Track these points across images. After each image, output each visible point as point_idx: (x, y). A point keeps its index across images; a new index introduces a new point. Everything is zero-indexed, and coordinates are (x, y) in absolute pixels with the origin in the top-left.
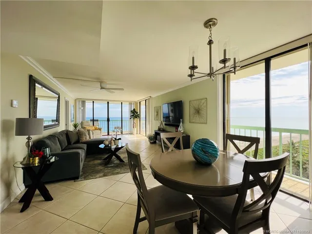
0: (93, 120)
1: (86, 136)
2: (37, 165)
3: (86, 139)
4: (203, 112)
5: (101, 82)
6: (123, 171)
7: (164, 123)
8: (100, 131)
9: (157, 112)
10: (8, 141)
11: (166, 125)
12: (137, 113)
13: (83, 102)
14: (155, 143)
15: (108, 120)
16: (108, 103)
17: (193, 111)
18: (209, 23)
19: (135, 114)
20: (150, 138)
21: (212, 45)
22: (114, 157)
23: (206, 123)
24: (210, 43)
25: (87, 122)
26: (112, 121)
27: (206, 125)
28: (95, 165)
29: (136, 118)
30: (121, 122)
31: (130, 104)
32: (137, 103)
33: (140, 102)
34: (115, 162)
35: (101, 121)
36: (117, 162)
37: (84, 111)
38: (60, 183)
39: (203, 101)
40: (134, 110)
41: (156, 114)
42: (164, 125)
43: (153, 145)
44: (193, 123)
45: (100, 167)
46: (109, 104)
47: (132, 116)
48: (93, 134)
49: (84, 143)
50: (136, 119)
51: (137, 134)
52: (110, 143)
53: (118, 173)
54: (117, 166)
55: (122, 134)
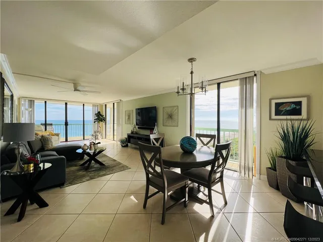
0: (45, 125)
2: (32, 172)
4: (175, 117)
5: (75, 84)
6: (109, 173)
7: (137, 127)
8: (57, 137)
9: (129, 116)
11: (139, 128)
12: (102, 116)
13: (32, 102)
14: (127, 146)
15: (66, 124)
16: (66, 104)
17: (166, 116)
18: (191, 60)
19: (100, 117)
20: (122, 142)
21: (193, 74)
22: (93, 162)
23: (178, 126)
24: (192, 73)
25: (38, 126)
26: (71, 125)
27: (177, 128)
28: (73, 172)
29: (102, 121)
30: (82, 126)
31: (94, 106)
32: (102, 106)
33: (106, 105)
34: (95, 166)
35: (55, 125)
36: (97, 166)
39: (175, 108)
40: (99, 112)
41: (127, 117)
42: (137, 128)
43: (125, 148)
44: (167, 126)
45: (81, 173)
46: (68, 106)
47: (97, 119)
50: (101, 123)
51: (102, 138)
52: (89, 147)
53: (104, 175)
54: (99, 170)
55: (84, 139)
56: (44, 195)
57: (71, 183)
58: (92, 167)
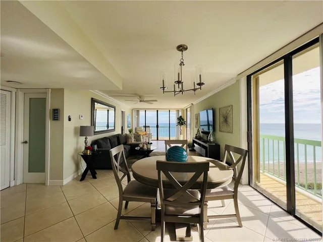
0: (145, 127)
1: (131, 139)
3: (131, 141)
4: (229, 120)
5: (140, 97)
7: (201, 131)
9: (197, 120)
10: (77, 139)
12: (183, 120)
13: (138, 111)
14: (193, 150)
15: (157, 127)
16: (157, 111)
19: (181, 121)
20: (189, 146)
23: (232, 132)
25: (141, 128)
27: (231, 134)
29: (183, 124)
31: (178, 111)
32: (184, 110)
33: (186, 109)
37: (138, 119)
38: (106, 170)
39: (229, 109)
40: (181, 117)
42: (201, 133)
43: (193, 153)
44: (222, 131)
47: (179, 123)
48: (143, 138)
50: (182, 126)
55: (157, 140)
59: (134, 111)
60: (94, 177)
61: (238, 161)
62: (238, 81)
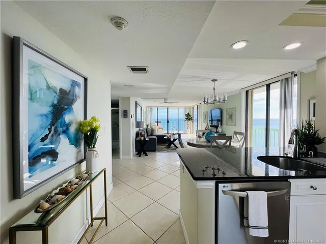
0: (157, 122)
2: (143, 140)
4: (234, 117)
5: (165, 100)
7: (209, 125)
9: (205, 116)
11: (211, 126)
13: (151, 109)
15: (168, 122)
16: (168, 108)
17: (228, 117)
18: (214, 80)
19: (189, 117)
22: (172, 144)
23: (235, 125)
24: (214, 89)
25: (154, 123)
28: (162, 148)
29: (190, 120)
31: (185, 108)
32: (191, 108)
33: (193, 107)
34: (173, 147)
39: (234, 110)
40: (188, 113)
44: (228, 125)
45: (165, 149)
47: (186, 119)
49: (156, 136)
52: (171, 136)
56: (147, 153)
57: (158, 152)
58: (171, 148)
59: (148, 108)
60: (146, 155)
61: (241, 139)
62: (240, 93)
